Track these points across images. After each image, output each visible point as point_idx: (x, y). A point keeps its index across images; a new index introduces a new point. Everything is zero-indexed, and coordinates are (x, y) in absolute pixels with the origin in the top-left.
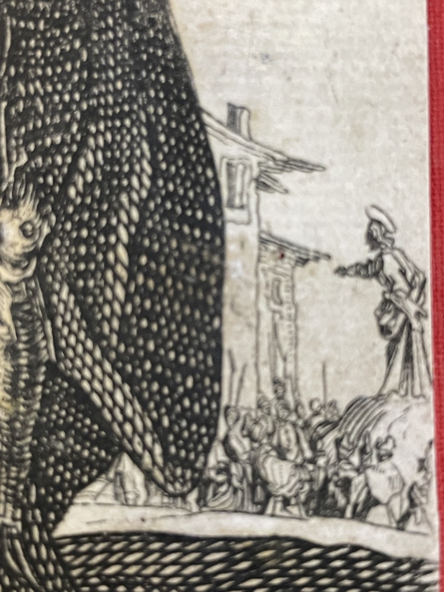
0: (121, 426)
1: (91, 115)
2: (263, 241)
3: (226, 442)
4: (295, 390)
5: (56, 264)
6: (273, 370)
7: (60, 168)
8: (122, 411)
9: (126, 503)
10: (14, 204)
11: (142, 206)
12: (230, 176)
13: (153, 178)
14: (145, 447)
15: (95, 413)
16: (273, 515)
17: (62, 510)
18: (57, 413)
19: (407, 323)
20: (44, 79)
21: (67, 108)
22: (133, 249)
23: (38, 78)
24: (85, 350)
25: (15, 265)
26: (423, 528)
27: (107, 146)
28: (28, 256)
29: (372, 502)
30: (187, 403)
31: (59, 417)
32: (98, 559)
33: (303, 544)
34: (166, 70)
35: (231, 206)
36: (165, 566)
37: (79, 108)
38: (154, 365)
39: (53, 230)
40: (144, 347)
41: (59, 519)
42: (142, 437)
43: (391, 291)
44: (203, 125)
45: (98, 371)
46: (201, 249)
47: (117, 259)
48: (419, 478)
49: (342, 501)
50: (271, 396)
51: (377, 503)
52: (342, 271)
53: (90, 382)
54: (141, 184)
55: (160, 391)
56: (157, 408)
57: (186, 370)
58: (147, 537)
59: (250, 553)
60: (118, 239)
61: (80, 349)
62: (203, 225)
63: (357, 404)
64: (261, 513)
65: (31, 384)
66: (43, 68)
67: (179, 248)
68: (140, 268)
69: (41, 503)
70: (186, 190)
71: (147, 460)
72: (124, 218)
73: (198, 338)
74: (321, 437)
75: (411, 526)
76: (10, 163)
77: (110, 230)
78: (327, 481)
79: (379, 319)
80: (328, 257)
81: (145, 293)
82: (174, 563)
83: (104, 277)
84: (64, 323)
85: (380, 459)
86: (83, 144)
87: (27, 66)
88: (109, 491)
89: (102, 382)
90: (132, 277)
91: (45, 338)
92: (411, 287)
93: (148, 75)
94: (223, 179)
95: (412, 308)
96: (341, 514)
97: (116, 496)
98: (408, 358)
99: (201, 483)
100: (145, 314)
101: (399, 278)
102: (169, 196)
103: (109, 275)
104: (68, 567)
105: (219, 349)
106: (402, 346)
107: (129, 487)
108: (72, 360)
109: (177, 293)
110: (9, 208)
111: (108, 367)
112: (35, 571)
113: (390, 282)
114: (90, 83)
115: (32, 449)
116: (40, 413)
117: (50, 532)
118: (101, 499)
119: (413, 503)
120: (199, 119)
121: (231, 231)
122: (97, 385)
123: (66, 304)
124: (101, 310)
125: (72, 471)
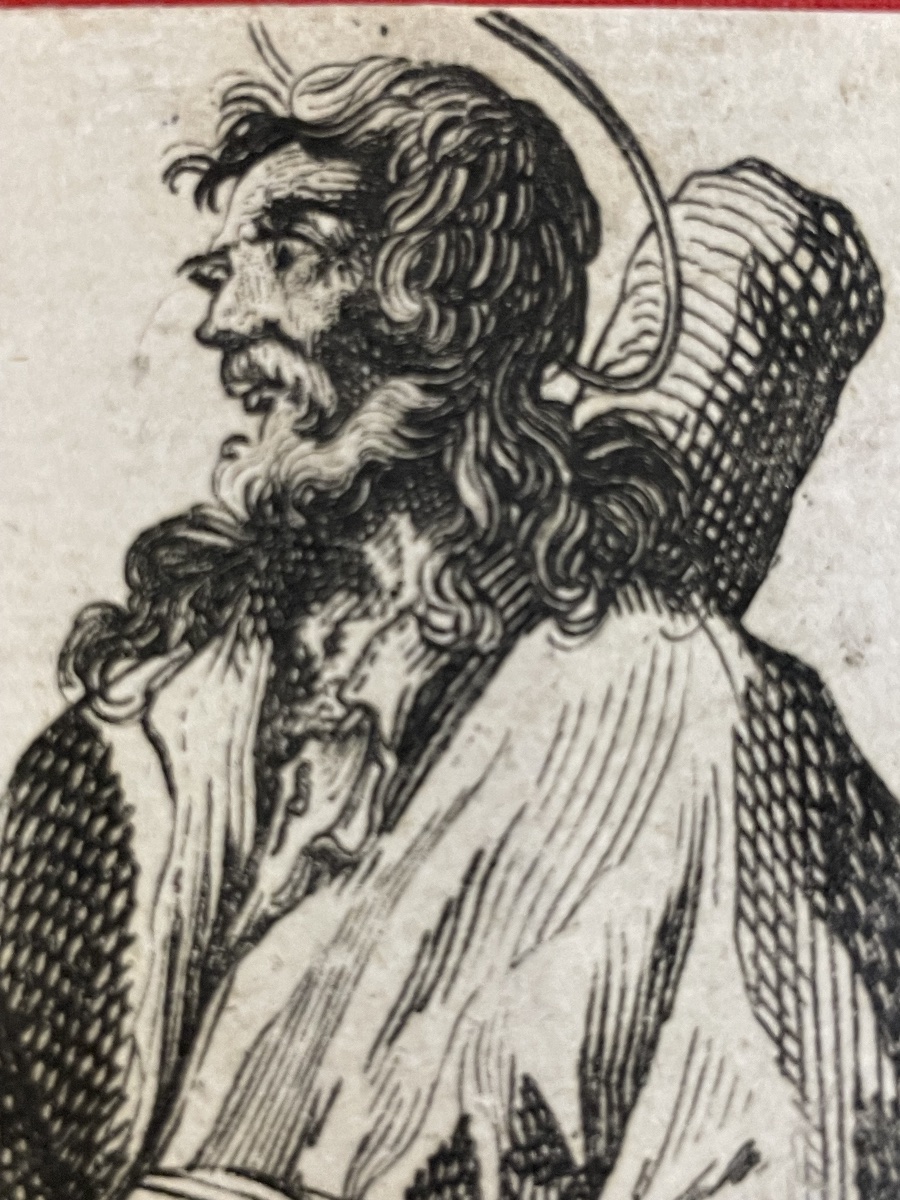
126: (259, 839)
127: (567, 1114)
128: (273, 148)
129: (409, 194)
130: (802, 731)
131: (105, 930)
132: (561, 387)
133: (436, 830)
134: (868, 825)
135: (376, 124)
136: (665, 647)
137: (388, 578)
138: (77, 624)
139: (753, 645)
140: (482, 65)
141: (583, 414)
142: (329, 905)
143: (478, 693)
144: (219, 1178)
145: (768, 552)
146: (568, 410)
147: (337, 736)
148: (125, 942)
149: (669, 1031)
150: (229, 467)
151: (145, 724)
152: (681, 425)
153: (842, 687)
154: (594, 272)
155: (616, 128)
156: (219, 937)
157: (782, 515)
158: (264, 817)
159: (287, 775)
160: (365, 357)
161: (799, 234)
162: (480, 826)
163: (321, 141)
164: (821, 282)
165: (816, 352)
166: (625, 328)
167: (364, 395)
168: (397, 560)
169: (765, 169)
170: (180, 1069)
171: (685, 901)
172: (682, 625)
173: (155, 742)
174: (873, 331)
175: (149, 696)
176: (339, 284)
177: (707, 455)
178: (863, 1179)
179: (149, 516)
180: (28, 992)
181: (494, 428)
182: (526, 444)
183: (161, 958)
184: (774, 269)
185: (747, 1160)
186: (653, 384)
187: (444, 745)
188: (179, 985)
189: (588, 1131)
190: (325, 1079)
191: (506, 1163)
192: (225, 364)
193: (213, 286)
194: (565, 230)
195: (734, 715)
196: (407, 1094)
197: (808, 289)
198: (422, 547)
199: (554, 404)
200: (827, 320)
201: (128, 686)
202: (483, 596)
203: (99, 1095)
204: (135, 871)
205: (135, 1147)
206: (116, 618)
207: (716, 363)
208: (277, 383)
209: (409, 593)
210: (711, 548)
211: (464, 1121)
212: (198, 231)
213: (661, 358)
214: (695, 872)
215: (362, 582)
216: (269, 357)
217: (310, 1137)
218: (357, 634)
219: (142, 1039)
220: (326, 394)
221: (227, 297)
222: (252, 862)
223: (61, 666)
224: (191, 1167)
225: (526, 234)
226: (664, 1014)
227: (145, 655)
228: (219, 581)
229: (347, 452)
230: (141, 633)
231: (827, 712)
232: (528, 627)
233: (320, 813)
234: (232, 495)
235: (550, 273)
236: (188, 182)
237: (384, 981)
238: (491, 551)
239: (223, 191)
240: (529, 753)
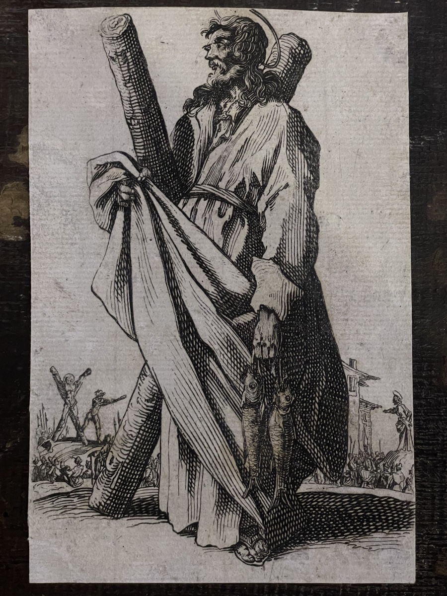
0: (317, 459)
1: (307, 362)
2: (360, 402)
3: (349, 465)
4: (371, 449)
5: (297, 409)
6: (364, 442)
7: (298, 379)
8: (317, 455)
9: (318, 483)
10: (283, 391)
11: (323, 391)
12: (350, 381)
13: (326, 382)
14: (324, 466)
15: (309, 455)
16: (364, 488)
17: (299, 485)
18: (297, 455)
19: (406, 427)
20: (292, 351)
21: (300, 360)
22: (320, 404)
23: (291, 351)
24: (305, 436)
25: (284, 410)
26: (410, 492)
27: (312, 372)
28: (288, 407)
29: (395, 483)
30: (337, 452)
31: (298, 456)
32: (310, 500)
33: (373, 496)
34: (330, 348)
35: (351, 391)
36: (331, 502)
37: (303, 360)
38: (326, 441)
39: (295, 398)
40: (324, 435)
41: (298, 488)
42: (323, 463)
43: (401, 418)
44: (342, 365)
45: (309, 442)
46: (342, 404)
47: (315, 407)
48: (409, 476)
49: (385, 483)
50: (363, 450)
51: (396, 484)
52: (385, 411)
53: (307, 446)
54: (323, 384)
55: (329, 448)
56: (328, 454)
57: (337, 442)
58: (325, 493)
59: (356, 499)
60: (316, 401)
61: (304, 435)
62: (342, 397)
63: (390, 453)
64: (360, 487)
65: (289, 446)
66: (293, 348)
67: (334, 404)
68: (322, 410)
69: (292, 483)
70: (337, 386)
71: (325, 470)
72: (317, 395)
73: (340, 432)
74: (379, 463)
75: (407, 491)
76: (282, 378)
77: (313, 398)
78: (380, 477)
79: (397, 426)
80: (381, 407)
81: (324, 418)
82: (333, 502)
83: (311, 413)
84: (299, 427)
85: (397, 471)
86: (305, 372)
87: (288, 347)
88: (313, 479)
89: (311, 446)
90: (320, 413)
91: (293, 432)
92: (407, 417)
93: (325, 350)
94: (348, 382)
95: (407, 423)
96: (385, 488)
97: (315, 481)
98: (406, 439)
99: (341, 477)
100: (323, 425)
101: (403, 413)
102: (331, 388)
103: (313, 412)
104: (301, 502)
105: (347, 435)
106: (404, 435)
107: (319, 478)
108: (302, 439)
109: (334, 418)
110: (282, 392)
111: (312, 441)
112: (291, 503)
113: (400, 415)
114: (307, 353)
115: (290, 466)
116: (292, 455)
117: (295, 491)
118: (310, 482)
119: (407, 484)
120: (341, 364)
121: (351, 399)
122: (309, 446)
123: (300, 421)
124: (310, 423)
125: (302, 473)
126: (213, 135)
127: (260, 178)
128: (218, 29)
129: (239, 37)
130: (297, 121)
131: (190, 148)
132: (262, 67)
133: (240, 135)
134: (307, 135)
135: (234, 26)
136: (277, 107)
137: (234, 96)
138: (186, 102)
139: (290, 107)
140: (250, 17)
141: (265, 71)
142: (224, 145)
143: (248, 114)
144: (206, 186)
145: (293, 93)
146: (263, 70)
147: (225, 120)
148: (193, 150)
149: (275, 166)
150: (210, 78)
151: (196, 117)
152: (280, 73)
153: (303, 114)
154: (267, 49)
155: (271, 27)
156: (207, 150)
157: (295, 88)
158: (214, 132)
159: (218, 126)
160: (231, 62)
161: (299, 44)
162: (247, 134)
163: (225, 28)
164: (302, 52)
165: (301, 63)
166: (271, 58)
167: (231, 68)
168: (235, 93)
169: (294, 34)
170: (201, 169)
171: (279, 146)
172: (279, 104)
173: (198, 120)
174: (310, 60)
175: (197, 113)
176: (227, 50)
177: (284, 78)
178: (305, 189)
179: (198, 85)
180: (178, 157)
181: (251, 73)
182: (256, 76)
183: (198, 153)
184: (295, 50)
185: (287, 185)
186: (276, 67)
187: (242, 121)
188: (201, 157)
189: (263, 180)
190: (223, 171)
191: (250, 185)
192: (209, 62)
193: (208, 51)
194: (263, 43)
195: (287, 118)
196: (235, 174)
197: (300, 53)
198: (239, 91)
199: (260, 69)
200: (303, 58)
201: (194, 112)
202: (248, 99)
203: (188, 173)
204: (194, 140)
205: (194, 181)
206: (192, 101)
207: (286, 64)
208: (217, 65)
209: (237, 98)
210: (284, 92)
211: (244, 178)
212: (206, 42)
213: (277, 63)
214: (280, 142)
215: (230, 96)
216: (216, 61)
217: (220, 180)
218: (229, 104)
219: (195, 165)
220: (225, 67)
221: (210, 52)
222: (212, 139)
223: (183, 108)
224: (202, 184)
225: (257, 43)
226: (275, 163)
227: (196, 107)
228: (208, 96)
229: (228, 76)
230: (196, 103)
231: (301, 118)
232: (256, 104)
233: (223, 132)
234: (210, 82)
235: (260, 49)
236: (204, 34)
237: (232, 157)
238: (250, 92)
239: (210, 36)
240: (255, 123)
